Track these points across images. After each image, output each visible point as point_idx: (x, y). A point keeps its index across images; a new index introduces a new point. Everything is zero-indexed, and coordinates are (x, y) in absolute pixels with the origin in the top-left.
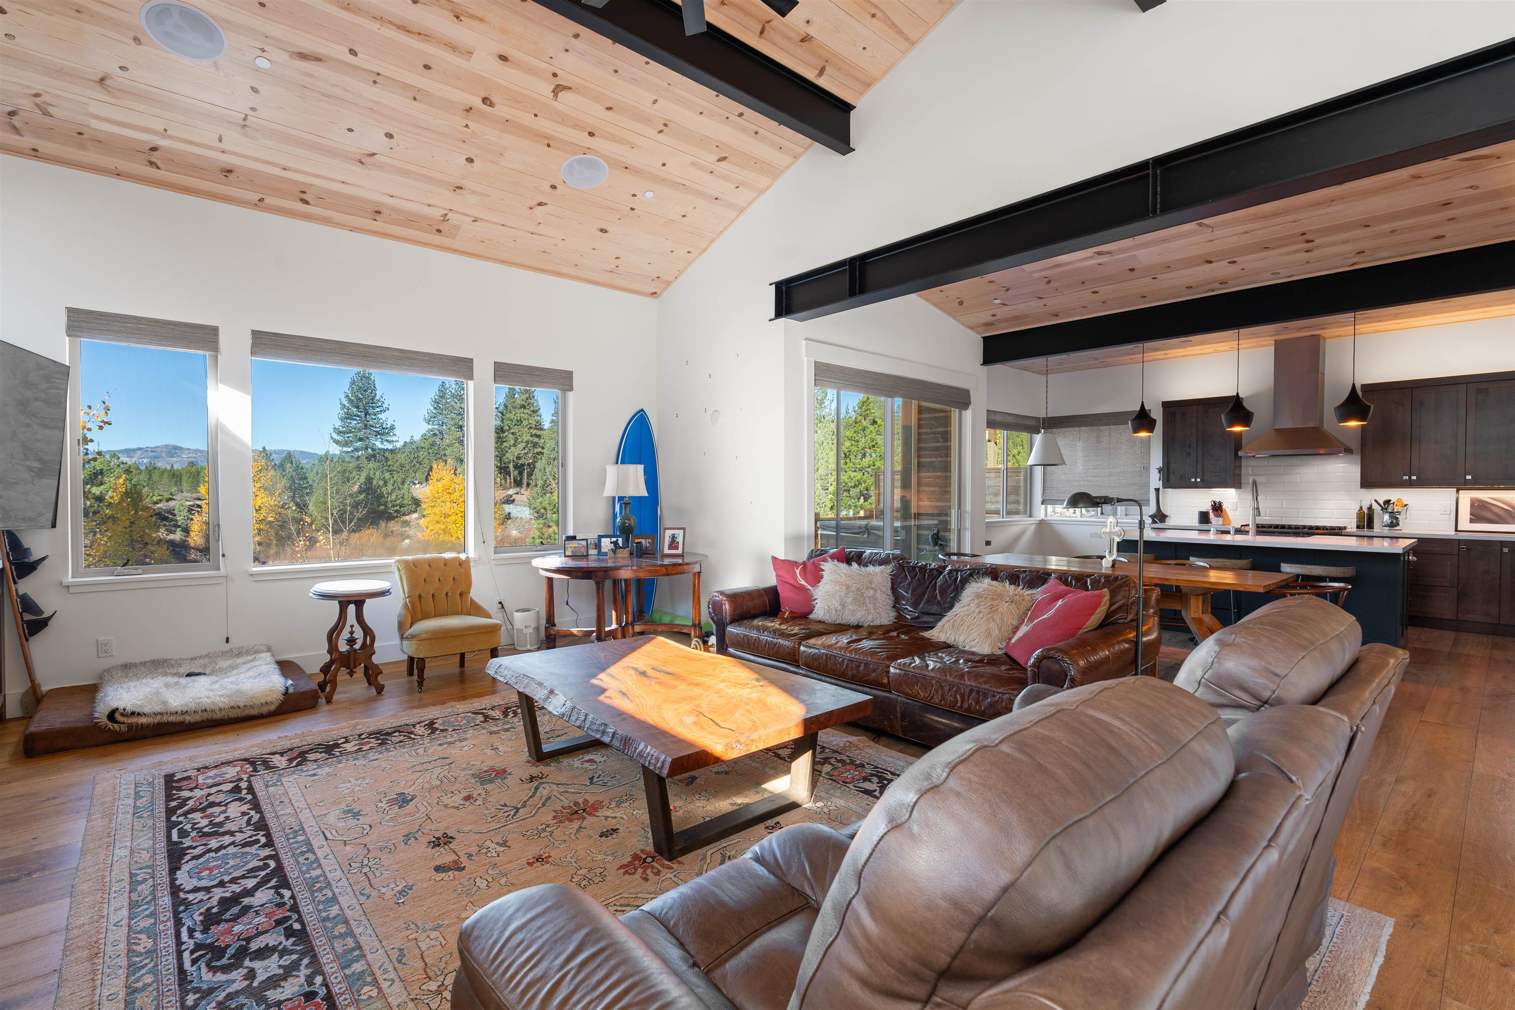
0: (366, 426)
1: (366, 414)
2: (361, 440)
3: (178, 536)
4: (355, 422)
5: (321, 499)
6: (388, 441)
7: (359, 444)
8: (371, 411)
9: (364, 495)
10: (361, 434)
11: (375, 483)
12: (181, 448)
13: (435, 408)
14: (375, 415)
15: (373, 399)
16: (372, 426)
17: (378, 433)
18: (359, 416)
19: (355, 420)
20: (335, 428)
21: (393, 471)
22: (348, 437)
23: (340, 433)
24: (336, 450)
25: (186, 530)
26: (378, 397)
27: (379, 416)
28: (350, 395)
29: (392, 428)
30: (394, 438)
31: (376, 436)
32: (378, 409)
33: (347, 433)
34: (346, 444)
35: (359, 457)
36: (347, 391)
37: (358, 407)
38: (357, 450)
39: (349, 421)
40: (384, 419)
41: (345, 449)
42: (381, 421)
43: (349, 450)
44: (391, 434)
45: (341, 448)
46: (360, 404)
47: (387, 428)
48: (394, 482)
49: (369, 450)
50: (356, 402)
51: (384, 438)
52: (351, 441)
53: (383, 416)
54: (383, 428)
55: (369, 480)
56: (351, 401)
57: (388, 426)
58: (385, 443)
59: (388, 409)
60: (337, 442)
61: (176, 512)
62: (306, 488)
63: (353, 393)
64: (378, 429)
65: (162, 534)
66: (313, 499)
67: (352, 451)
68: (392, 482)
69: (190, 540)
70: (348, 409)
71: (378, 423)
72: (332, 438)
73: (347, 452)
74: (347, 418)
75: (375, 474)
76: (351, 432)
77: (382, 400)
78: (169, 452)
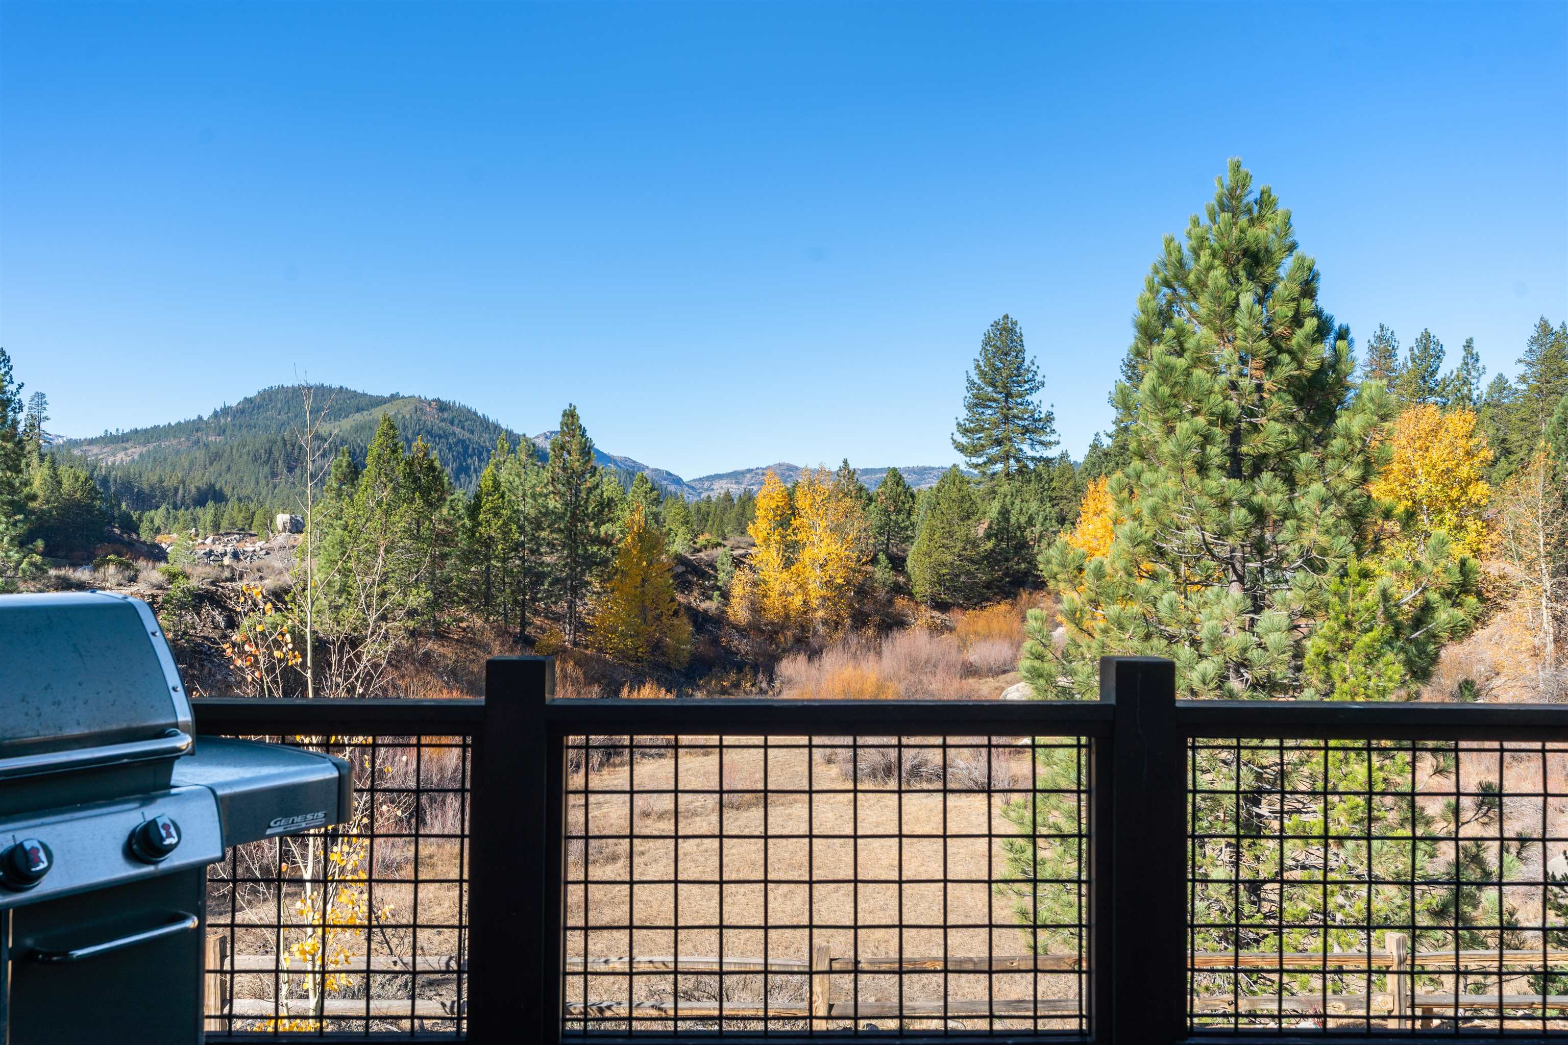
0: (1006, 417)
1: (1008, 395)
2: (999, 442)
3: (711, 605)
4: (990, 412)
5: (924, 549)
6: (1042, 443)
7: (994, 451)
8: (1015, 390)
9: (993, 541)
10: (997, 433)
11: (1013, 520)
12: (797, 468)
13: (1129, 378)
14: (1021, 396)
15: (1018, 368)
16: (1015, 417)
17: (1026, 431)
18: (995, 401)
19: (990, 407)
20: (959, 424)
21: (1062, 498)
22: (979, 439)
23: (965, 431)
24: (961, 460)
25: (726, 595)
26: (1027, 363)
27: (1028, 398)
28: (981, 363)
29: (1050, 418)
30: (1053, 438)
31: (1023, 434)
32: (1027, 386)
33: (977, 432)
34: (975, 451)
35: (994, 474)
36: (978, 357)
37: (994, 385)
38: (991, 461)
39: (980, 410)
40: (1036, 403)
41: (975, 460)
42: (1031, 407)
43: (980, 461)
44: (1048, 430)
45: (968, 459)
46: (998, 377)
47: (1040, 420)
48: (1045, 519)
49: (1012, 461)
50: (990, 375)
51: (1036, 437)
52: (982, 446)
53: (1033, 398)
54: (1035, 420)
55: (1005, 513)
56: (983, 374)
57: (1043, 416)
58: (1038, 447)
59: (1043, 384)
60: (961, 449)
61: (718, 565)
62: (906, 528)
63: (986, 358)
64: (1027, 423)
65: (694, 599)
66: (913, 548)
67: (985, 463)
68: (1041, 518)
69: (730, 611)
70: (979, 388)
71: (1026, 411)
72: (954, 441)
73: (977, 466)
74: (976, 405)
75: (1013, 503)
76: (983, 429)
77: (1034, 368)
78: (783, 475)
